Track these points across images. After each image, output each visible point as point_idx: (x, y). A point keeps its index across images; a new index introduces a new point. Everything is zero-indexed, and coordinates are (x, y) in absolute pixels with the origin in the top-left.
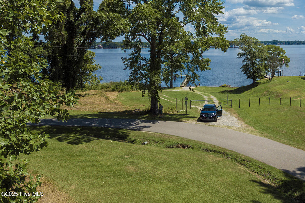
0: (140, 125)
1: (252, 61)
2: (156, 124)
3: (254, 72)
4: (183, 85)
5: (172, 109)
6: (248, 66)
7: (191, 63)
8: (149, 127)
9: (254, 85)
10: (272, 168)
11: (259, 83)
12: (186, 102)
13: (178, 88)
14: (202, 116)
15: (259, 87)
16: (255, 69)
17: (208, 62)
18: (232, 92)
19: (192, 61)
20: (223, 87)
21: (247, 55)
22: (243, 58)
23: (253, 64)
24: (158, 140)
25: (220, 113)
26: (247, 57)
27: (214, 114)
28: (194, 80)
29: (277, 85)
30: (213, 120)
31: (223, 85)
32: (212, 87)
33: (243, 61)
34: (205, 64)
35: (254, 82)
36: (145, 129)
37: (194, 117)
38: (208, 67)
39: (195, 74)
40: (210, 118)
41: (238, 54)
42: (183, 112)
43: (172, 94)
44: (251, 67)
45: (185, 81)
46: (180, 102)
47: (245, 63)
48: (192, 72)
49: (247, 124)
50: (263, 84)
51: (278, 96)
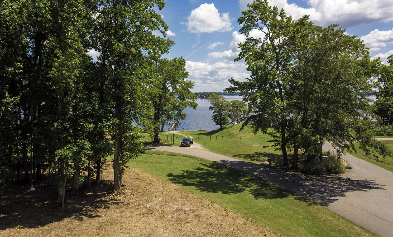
0: (150, 148)
1: (220, 112)
2: (158, 147)
3: (221, 120)
4: (171, 130)
5: (165, 142)
6: (216, 116)
7: (176, 116)
8: (155, 148)
9: (221, 129)
10: (209, 161)
11: (224, 128)
12: (173, 137)
13: (168, 132)
14: (182, 144)
15: (224, 130)
16: (221, 118)
17: (185, 115)
18: (205, 134)
19: (177, 115)
20: (200, 131)
21: (216, 108)
22: (213, 111)
23: (220, 115)
24: (160, 153)
25: (191, 143)
26: (216, 110)
27: (188, 143)
28: (178, 125)
29: (236, 129)
30: (188, 146)
31: (200, 130)
32: (192, 131)
33: (214, 113)
34: (184, 116)
35: (221, 127)
36: (153, 149)
37: (178, 145)
38: (185, 118)
39: (179, 122)
40: (186, 145)
41: (210, 108)
42: (172, 143)
43: (164, 135)
44: (219, 117)
45: (173, 126)
46: (170, 139)
47: (215, 114)
48: (177, 120)
49: (205, 147)
50: (227, 128)
51: (233, 136)
